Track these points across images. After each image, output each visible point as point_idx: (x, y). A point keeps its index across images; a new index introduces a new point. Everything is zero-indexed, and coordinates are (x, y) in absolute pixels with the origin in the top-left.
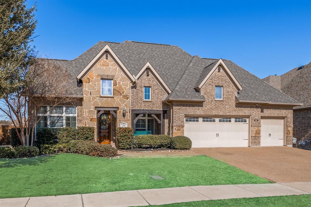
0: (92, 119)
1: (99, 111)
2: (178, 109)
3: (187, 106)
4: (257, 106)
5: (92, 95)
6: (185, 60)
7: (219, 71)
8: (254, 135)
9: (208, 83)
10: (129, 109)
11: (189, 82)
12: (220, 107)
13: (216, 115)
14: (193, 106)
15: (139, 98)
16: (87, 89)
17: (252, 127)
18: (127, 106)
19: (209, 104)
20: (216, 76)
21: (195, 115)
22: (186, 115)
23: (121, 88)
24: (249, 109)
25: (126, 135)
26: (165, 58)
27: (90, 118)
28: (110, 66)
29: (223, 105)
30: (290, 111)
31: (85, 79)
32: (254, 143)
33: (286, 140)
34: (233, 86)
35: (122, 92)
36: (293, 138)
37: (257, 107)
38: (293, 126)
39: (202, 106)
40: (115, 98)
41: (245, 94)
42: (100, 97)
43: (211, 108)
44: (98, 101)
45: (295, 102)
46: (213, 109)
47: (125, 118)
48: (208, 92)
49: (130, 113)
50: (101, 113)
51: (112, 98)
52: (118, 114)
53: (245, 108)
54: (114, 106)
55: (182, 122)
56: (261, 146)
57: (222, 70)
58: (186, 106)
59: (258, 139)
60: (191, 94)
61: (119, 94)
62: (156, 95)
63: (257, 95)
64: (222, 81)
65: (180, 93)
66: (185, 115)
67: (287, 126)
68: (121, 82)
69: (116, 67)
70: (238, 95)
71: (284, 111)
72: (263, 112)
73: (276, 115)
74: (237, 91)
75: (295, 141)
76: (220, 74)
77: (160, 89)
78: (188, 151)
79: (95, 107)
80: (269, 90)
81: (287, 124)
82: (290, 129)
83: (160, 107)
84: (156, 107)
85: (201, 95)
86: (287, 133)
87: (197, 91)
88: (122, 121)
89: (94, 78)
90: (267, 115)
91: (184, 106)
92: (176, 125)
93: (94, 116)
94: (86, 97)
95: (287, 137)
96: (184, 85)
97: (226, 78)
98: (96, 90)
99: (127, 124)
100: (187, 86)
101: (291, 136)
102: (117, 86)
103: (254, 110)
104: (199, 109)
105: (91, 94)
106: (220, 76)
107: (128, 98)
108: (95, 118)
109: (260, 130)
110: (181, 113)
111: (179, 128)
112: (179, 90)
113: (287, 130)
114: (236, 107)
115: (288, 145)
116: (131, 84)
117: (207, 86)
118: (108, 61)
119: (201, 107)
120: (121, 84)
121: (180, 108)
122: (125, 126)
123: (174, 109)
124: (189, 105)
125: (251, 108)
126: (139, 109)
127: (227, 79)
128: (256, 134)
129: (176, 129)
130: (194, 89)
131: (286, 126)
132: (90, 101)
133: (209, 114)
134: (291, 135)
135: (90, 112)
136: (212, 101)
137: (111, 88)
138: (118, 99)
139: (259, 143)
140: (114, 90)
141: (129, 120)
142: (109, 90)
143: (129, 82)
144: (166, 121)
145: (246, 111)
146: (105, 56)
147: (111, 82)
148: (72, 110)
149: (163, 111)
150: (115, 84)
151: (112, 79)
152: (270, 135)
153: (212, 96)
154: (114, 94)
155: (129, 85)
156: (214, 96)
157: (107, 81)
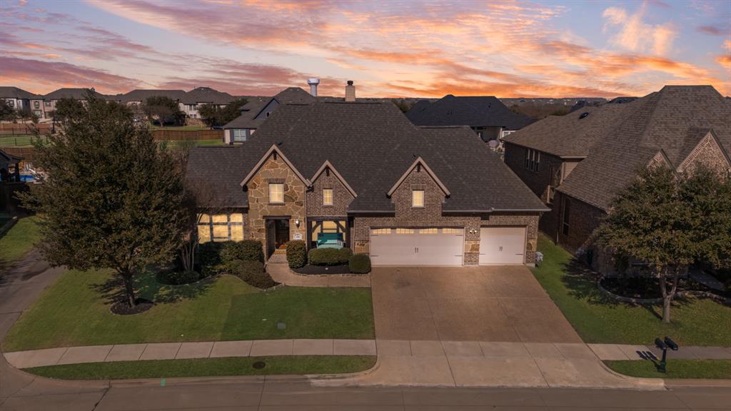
0: (260, 230)
1: (267, 221)
2: (361, 221)
3: (373, 217)
5: (259, 203)
7: (419, 171)
8: (469, 252)
9: (402, 187)
10: (303, 218)
12: (419, 216)
13: (413, 226)
15: (317, 203)
16: (253, 196)
17: (467, 241)
18: (301, 215)
20: (415, 178)
21: (384, 227)
22: (372, 226)
23: (293, 193)
24: (463, 218)
27: (257, 229)
28: (279, 168)
30: (533, 217)
31: (250, 184)
32: (469, 261)
33: (527, 256)
34: (439, 188)
35: (295, 198)
38: (537, 238)
39: (393, 216)
40: (286, 205)
42: (268, 205)
43: (406, 218)
44: (266, 209)
46: (409, 220)
47: (299, 229)
48: (402, 199)
49: (304, 222)
50: (270, 223)
51: (283, 205)
52: (291, 224)
53: (457, 216)
54: (286, 214)
55: (367, 234)
56: (479, 265)
57: (422, 170)
59: (475, 257)
61: (292, 200)
62: (339, 199)
64: (422, 183)
66: (370, 226)
68: (294, 187)
69: (287, 169)
70: (445, 201)
71: (524, 217)
72: (488, 220)
74: (444, 195)
75: (539, 258)
76: (420, 174)
77: (344, 192)
78: (364, 276)
79: (264, 216)
81: (528, 235)
82: (533, 242)
83: (344, 216)
84: (339, 213)
85: (393, 202)
86: (527, 246)
87: (389, 197)
88: (296, 232)
89: (261, 183)
90: (494, 223)
92: (358, 239)
93: (263, 226)
94: (252, 205)
95: (527, 252)
97: (428, 179)
98: (264, 196)
99: (302, 235)
101: (533, 252)
102: (289, 190)
104: (389, 220)
105: (257, 202)
106: (419, 178)
107: (302, 205)
108: (263, 229)
109: (479, 245)
110: (365, 225)
111: (363, 242)
113: (528, 243)
114: (443, 216)
115: (527, 264)
116: (306, 188)
117: (401, 191)
118: (276, 163)
119: (393, 218)
120: (293, 189)
121: (364, 219)
123: (357, 221)
125: (465, 216)
126: (317, 216)
127: (430, 180)
128: (471, 250)
129: (358, 244)
130: (386, 194)
131: (527, 238)
132: (257, 210)
133: (403, 226)
134: (535, 248)
135: (258, 222)
136: (408, 209)
137: (281, 193)
138: (290, 206)
139: (477, 261)
140: (285, 195)
141: (304, 230)
142: (279, 195)
143: (303, 186)
144: (352, 229)
145: (458, 221)
146: (272, 157)
147: (281, 186)
148: (238, 218)
149: (348, 217)
150: (286, 189)
151: (282, 183)
152: (501, 248)
153: (407, 202)
154: (285, 200)
155: (304, 189)
156: (411, 203)
157: (276, 185)
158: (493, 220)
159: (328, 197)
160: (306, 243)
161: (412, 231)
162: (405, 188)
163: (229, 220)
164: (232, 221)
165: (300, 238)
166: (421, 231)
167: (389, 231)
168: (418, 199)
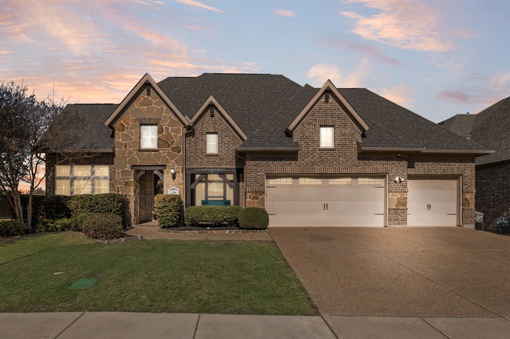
0: (127, 182)
1: (137, 172)
2: (254, 166)
3: (269, 161)
4: (399, 156)
5: (128, 148)
6: (287, 93)
7: (327, 102)
8: (394, 207)
9: (306, 121)
10: (181, 167)
11: (279, 123)
12: (329, 160)
13: (321, 174)
14: (281, 159)
15: (198, 151)
16: (120, 140)
17: (391, 193)
18: (178, 163)
19: (309, 156)
20: (322, 109)
21: (284, 174)
22: (268, 174)
23: (169, 137)
24: (384, 162)
25: (165, 206)
26: (257, 91)
27: (124, 182)
28: (153, 105)
29: (335, 156)
30: (469, 164)
31: (117, 125)
32: (395, 220)
33: (463, 215)
34: (354, 124)
35: (172, 142)
36: (476, 212)
37: (399, 159)
38: (475, 191)
39: (296, 159)
40: (160, 151)
41: (376, 138)
42: (139, 151)
43: (312, 162)
44: (136, 156)
45: (478, 148)
46: (316, 164)
47: (176, 181)
48: (307, 137)
49: (182, 173)
50: (141, 174)
51: (156, 151)
52: (165, 175)
53: (376, 160)
54: (160, 163)
55: (261, 185)
56: (408, 225)
57: (331, 100)
58: (269, 159)
59: (402, 214)
60: (276, 140)
61: (167, 145)
62: (226, 145)
63: (399, 139)
64: (331, 117)
65: (257, 140)
66: (266, 174)
67: (463, 192)
68: (170, 128)
69: (162, 106)
70: (362, 140)
71: (457, 164)
72: (414, 167)
73: (440, 172)
74: (361, 132)
75: (480, 217)
76: (328, 105)
77: (232, 136)
78: (260, 232)
79: (132, 166)
80: (428, 130)
81: (462, 188)
82: (471, 197)
83: (232, 163)
84: (226, 163)
85: (294, 141)
86: (463, 203)
87: (289, 135)
88: (171, 186)
89: (131, 124)
90: (421, 172)
91: (264, 159)
92: (250, 190)
93: (131, 179)
94: (118, 151)
95: (462, 211)
96: (270, 127)
97: (339, 112)
98: (134, 140)
99: (178, 189)
100: (273, 129)
101: (471, 210)
102: (164, 133)
103: (393, 164)
104: (290, 164)
105: (125, 147)
106: (328, 110)
107: (179, 151)
108: (131, 182)
109: (406, 198)
110: (259, 172)
111: (256, 195)
112: (258, 135)
113: (463, 199)
114: (359, 159)
115: (464, 226)
116: (185, 130)
117: (306, 127)
118: (150, 99)
119: (295, 162)
120: (169, 131)
121: (257, 164)
122: (175, 192)
123: (248, 166)
124: (273, 159)
125: (388, 160)
126: (198, 166)
127: (341, 114)
128: (398, 204)
129: (250, 196)
130: (285, 132)
131: (461, 192)
132: (124, 157)
133: (308, 172)
134: (472, 206)
135: (125, 173)
136: (314, 150)
137: (155, 137)
138: (164, 152)
139: (405, 220)
140: (159, 139)
141: (181, 184)
142: (153, 140)
143: (181, 127)
144: (241, 184)
145: (379, 166)
146: (145, 91)
147: (155, 128)
148: (103, 171)
149: (237, 169)
150: (160, 131)
151: (156, 124)
152: (429, 207)
153: (313, 142)
154: (159, 145)
155: (182, 131)
156: (318, 141)
157: (149, 127)
158: (420, 168)
159: (212, 144)
160: (183, 200)
161: (319, 182)
162: (309, 124)
163: (93, 173)
164: (96, 175)
165: (177, 193)
166: (332, 182)
167: (289, 181)
168: (326, 137)
